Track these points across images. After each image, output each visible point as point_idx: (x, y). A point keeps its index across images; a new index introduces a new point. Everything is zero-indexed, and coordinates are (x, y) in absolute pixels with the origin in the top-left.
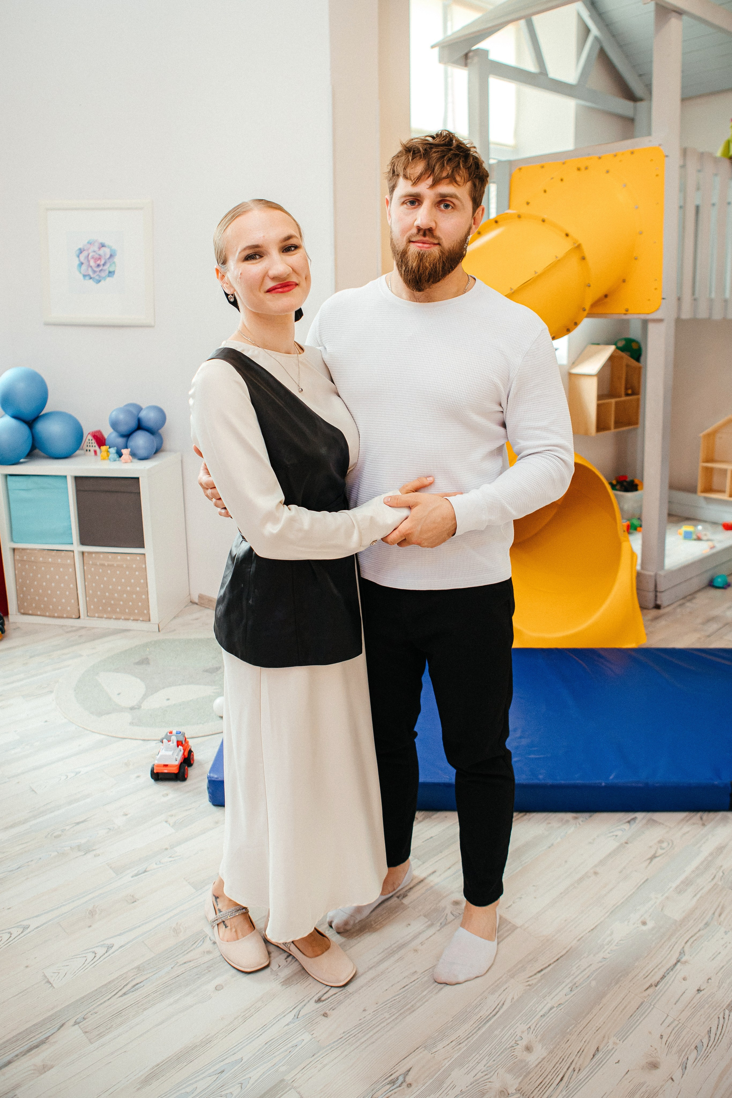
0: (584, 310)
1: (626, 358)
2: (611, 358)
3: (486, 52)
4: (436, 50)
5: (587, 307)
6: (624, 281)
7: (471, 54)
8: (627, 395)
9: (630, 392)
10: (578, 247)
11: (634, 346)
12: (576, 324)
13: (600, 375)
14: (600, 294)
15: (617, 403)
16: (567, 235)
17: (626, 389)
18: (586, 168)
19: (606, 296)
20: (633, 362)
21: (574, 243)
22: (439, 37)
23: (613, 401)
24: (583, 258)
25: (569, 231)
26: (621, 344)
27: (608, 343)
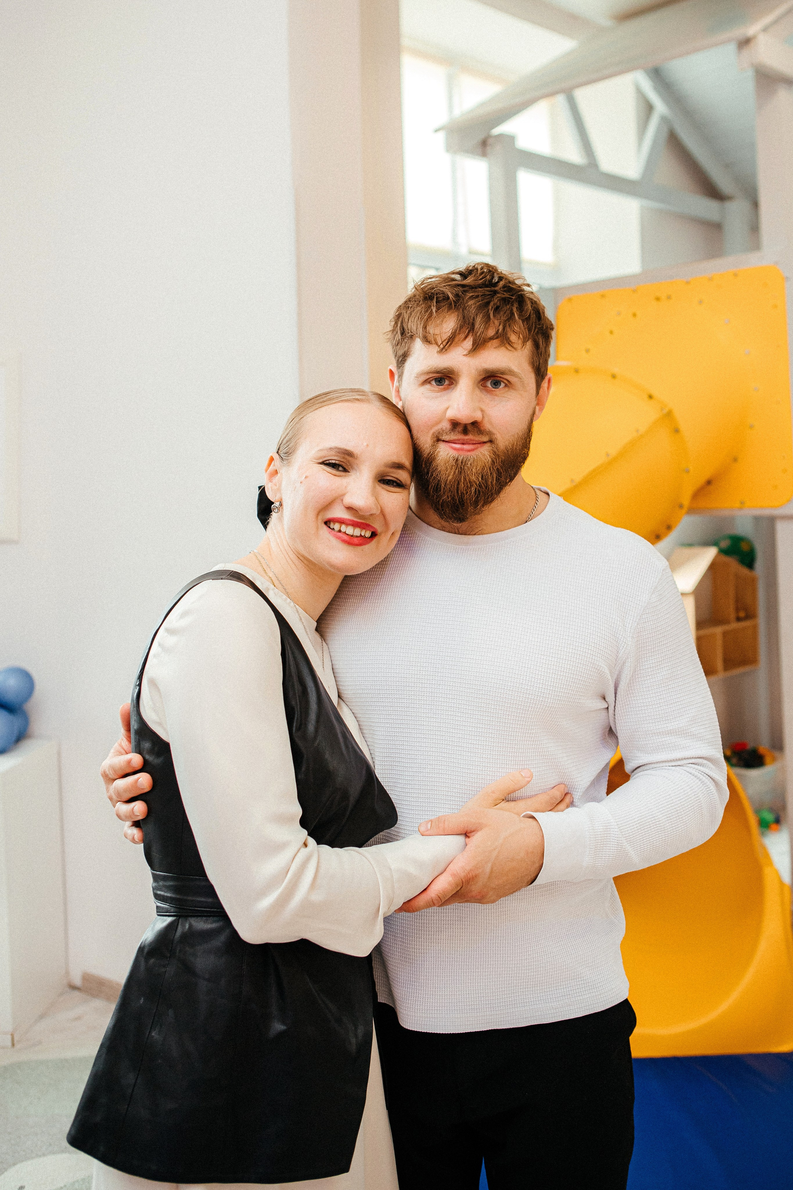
0: (681, 506)
1: (733, 565)
2: (713, 567)
3: (511, 139)
4: (441, 135)
5: (686, 501)
6: (735, 460)
7: (490, 141)
8: (739, 619)
9: (742, 614)
10: (669, 415)
11: (744, 547)
12: (669, 528)
13: (698, 592)
14: (702, 480)
15: (725, 634)
16: (650, 397)
17: (737, 610)
18: (669, 297)
19: (709, 482)
20: (744, 571)
21: (662, 409)
22: (443, 119)
23: (718, 630)
24: (677, 431)
25: (655, 393)
26: (725, 544)
27: (707, 543)
